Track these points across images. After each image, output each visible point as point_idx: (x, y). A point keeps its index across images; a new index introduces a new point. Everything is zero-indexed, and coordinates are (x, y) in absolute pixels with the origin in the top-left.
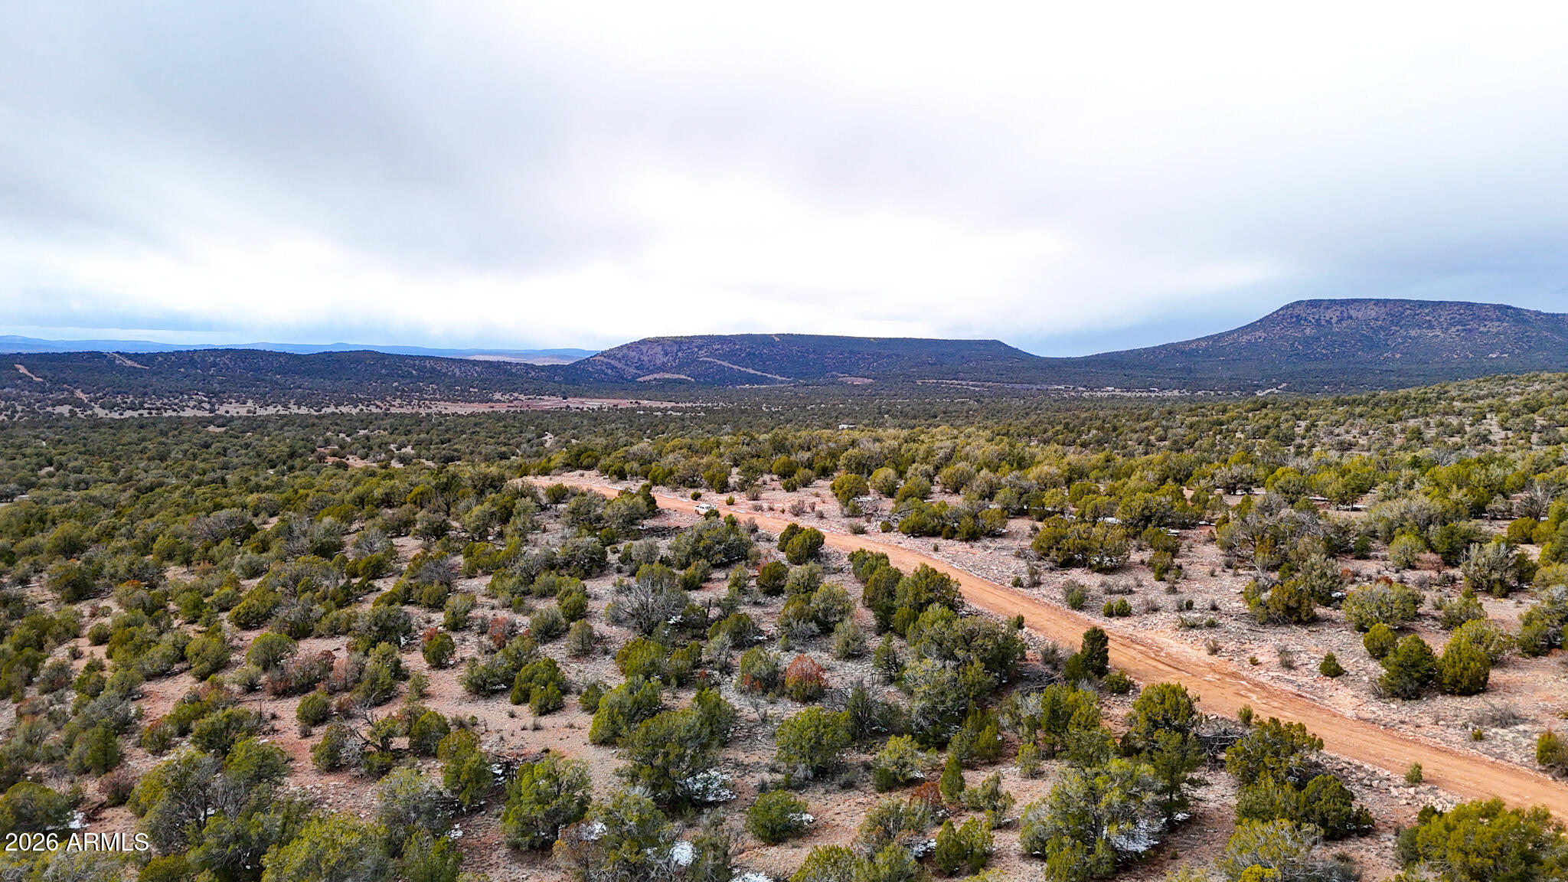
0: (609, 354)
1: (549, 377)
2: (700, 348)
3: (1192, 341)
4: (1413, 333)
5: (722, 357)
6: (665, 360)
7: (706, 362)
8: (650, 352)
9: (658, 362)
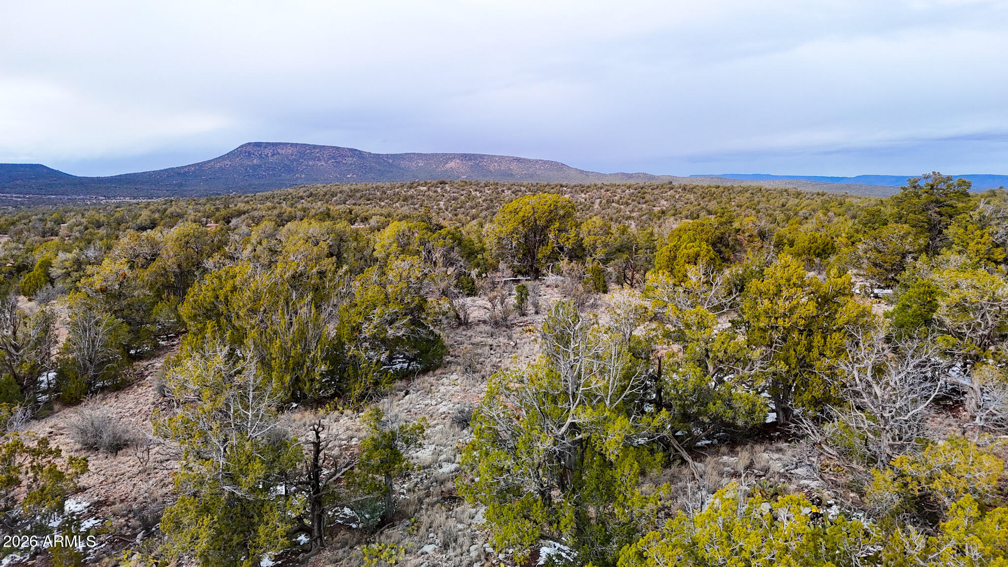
3: (186, 167)
4: (311, 163)
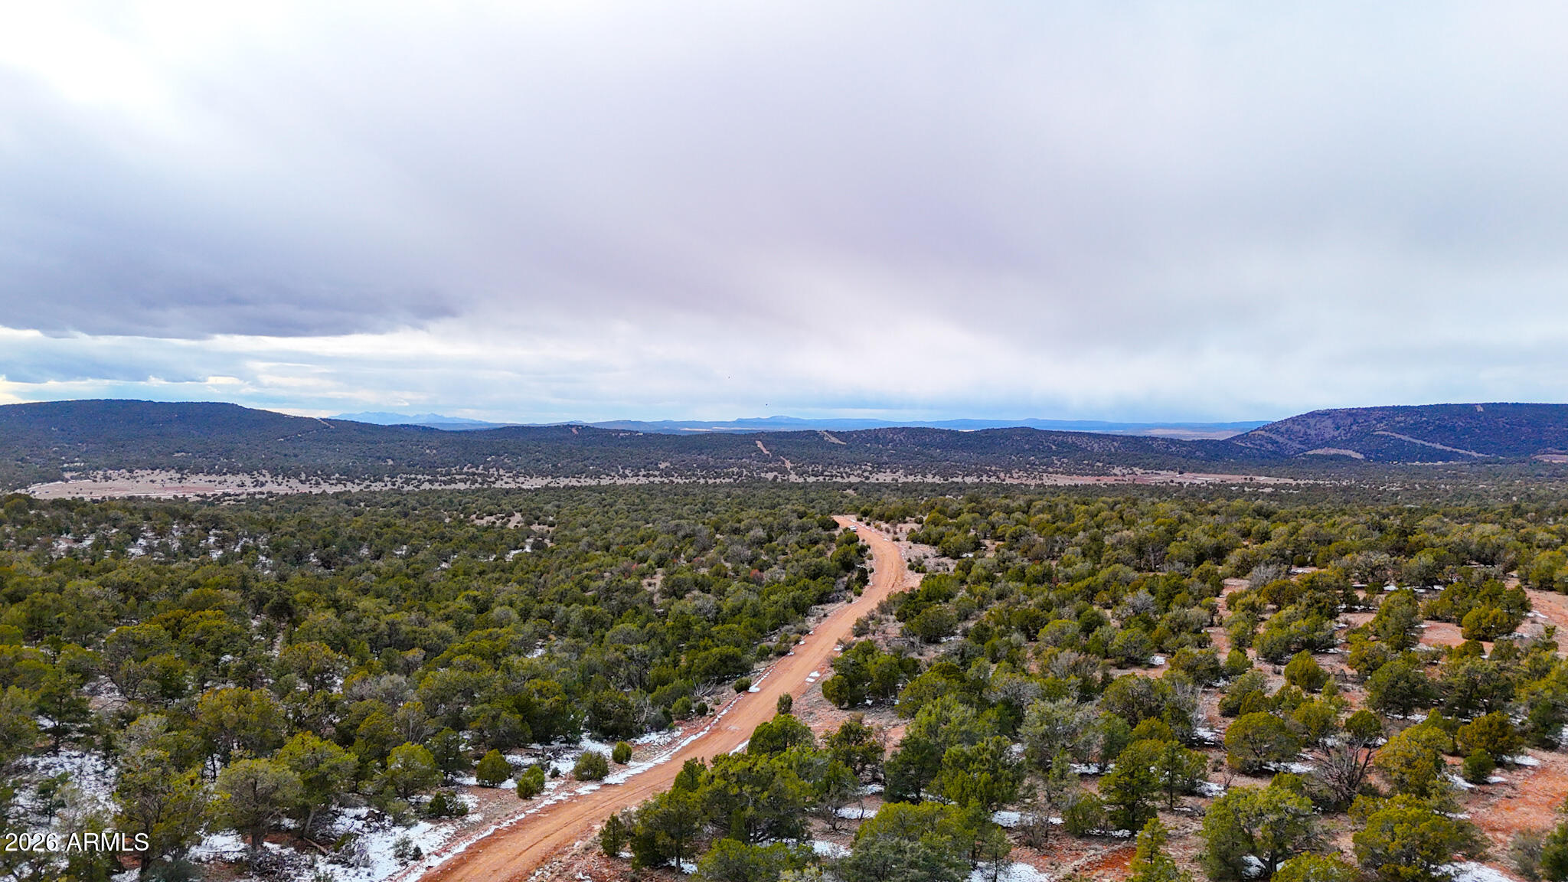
0: (1272, 428)
1: (1190, 452)
2: (1380, 420)
5: (1402, 431)
6: (1336, 434)
7: (1382, 436)
8: (1318, 426)
9: (1327, 436)
